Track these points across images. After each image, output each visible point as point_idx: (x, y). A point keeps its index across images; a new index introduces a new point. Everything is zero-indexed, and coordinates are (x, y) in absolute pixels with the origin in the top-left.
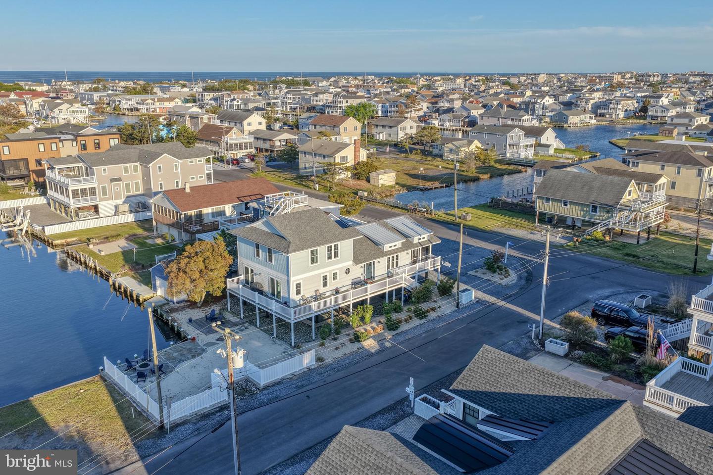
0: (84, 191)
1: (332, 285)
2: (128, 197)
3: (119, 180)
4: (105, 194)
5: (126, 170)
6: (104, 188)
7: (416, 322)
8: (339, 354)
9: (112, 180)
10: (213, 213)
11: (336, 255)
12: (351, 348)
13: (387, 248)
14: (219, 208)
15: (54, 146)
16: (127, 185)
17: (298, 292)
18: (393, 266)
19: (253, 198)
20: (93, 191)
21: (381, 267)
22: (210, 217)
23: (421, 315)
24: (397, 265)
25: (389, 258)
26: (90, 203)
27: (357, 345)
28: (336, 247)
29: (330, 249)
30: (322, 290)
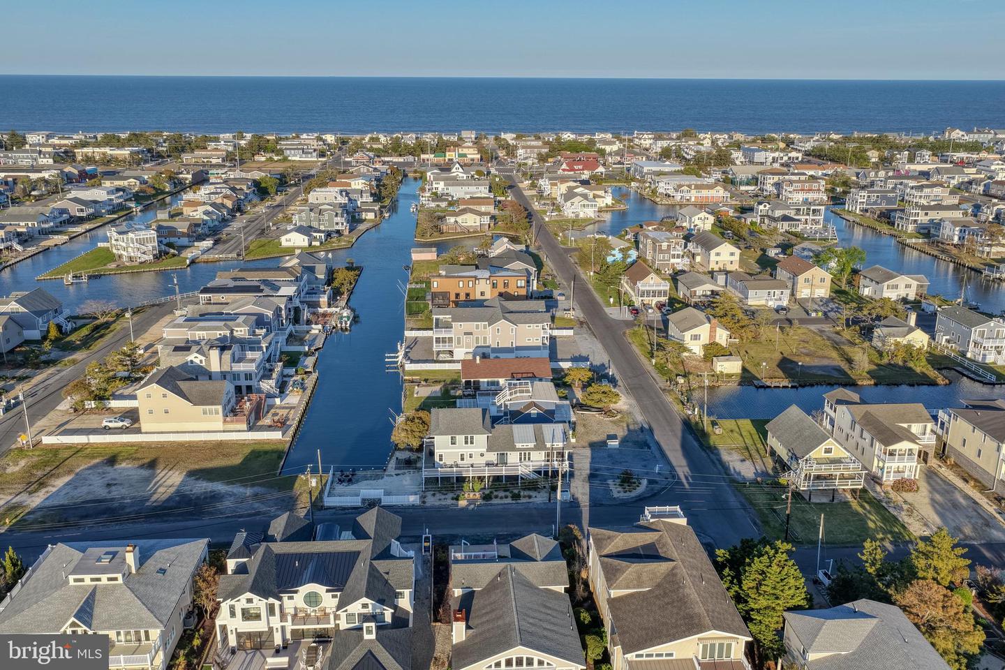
0: (444, 340)
1: (467, 461)
2: (477, 347)
3: (471, 334)
4: (459, 343)
5: (477, 327)
6: (459, 339)
7: (509, 501)
8: (437, 503)
9: (465, 334)
10: (488, 382)
11: (472, 443)
12: (449, 502)
13: (519, 445)
14: (496, 379)
15: (471, 283)
16: (477, 338)
17: (441, 460)
18: (525, 459)
19: (525, 375)
20: (450, 339)
21: (513, 458)
22: (486, 385)
23: (516, 497)
24: (529, 459)
25: (521, 454)
26: (448, 349)
27: (454, 502)
28: (472, 438)
29: (466, 438)
30: (460, 462)
